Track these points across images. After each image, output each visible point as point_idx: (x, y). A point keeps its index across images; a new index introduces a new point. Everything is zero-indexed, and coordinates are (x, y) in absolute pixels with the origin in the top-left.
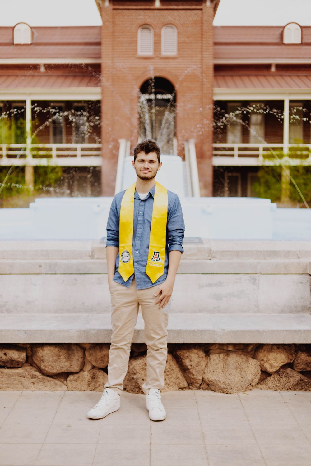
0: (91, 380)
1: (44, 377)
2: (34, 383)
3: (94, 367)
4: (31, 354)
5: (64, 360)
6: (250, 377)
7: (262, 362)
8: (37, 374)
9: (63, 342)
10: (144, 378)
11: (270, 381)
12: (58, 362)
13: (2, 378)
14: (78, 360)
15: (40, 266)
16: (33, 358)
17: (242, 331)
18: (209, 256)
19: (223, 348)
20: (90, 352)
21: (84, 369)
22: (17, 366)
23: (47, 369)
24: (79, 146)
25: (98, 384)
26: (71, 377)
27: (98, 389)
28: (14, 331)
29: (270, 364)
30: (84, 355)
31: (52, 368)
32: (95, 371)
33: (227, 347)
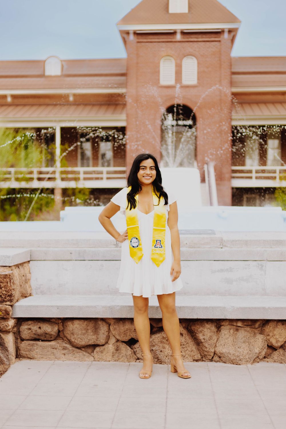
0: (115, 352)
1: (74, 349)
2: (65, 354)
3: (118, 341)
4: (63, 328)
5: (92, 334)
6: (257, 351)
7: (268, 337)
8: (68, 346)
9: (91, 317)
10: (162, 350)
11: (276, 355)
12: (86, 335)
13: (37, 349)
14: (104, 334)
15: (71, 253)
16: (64, 333)
17: (249, 308)
18: (220, 245)
19: (233, 324)
20: (114, 326)
21: (109, 342)
22: (50, 339)
23: (76, 341)
24: (105, 169)
25: (121, 356)
26: (97, 349)
27: (121, 360)
28: (48, 306)
29: (276, 339)
30: (109, 329)
31: (81, 340)
32: (118, 344)
33: (237, 323)
